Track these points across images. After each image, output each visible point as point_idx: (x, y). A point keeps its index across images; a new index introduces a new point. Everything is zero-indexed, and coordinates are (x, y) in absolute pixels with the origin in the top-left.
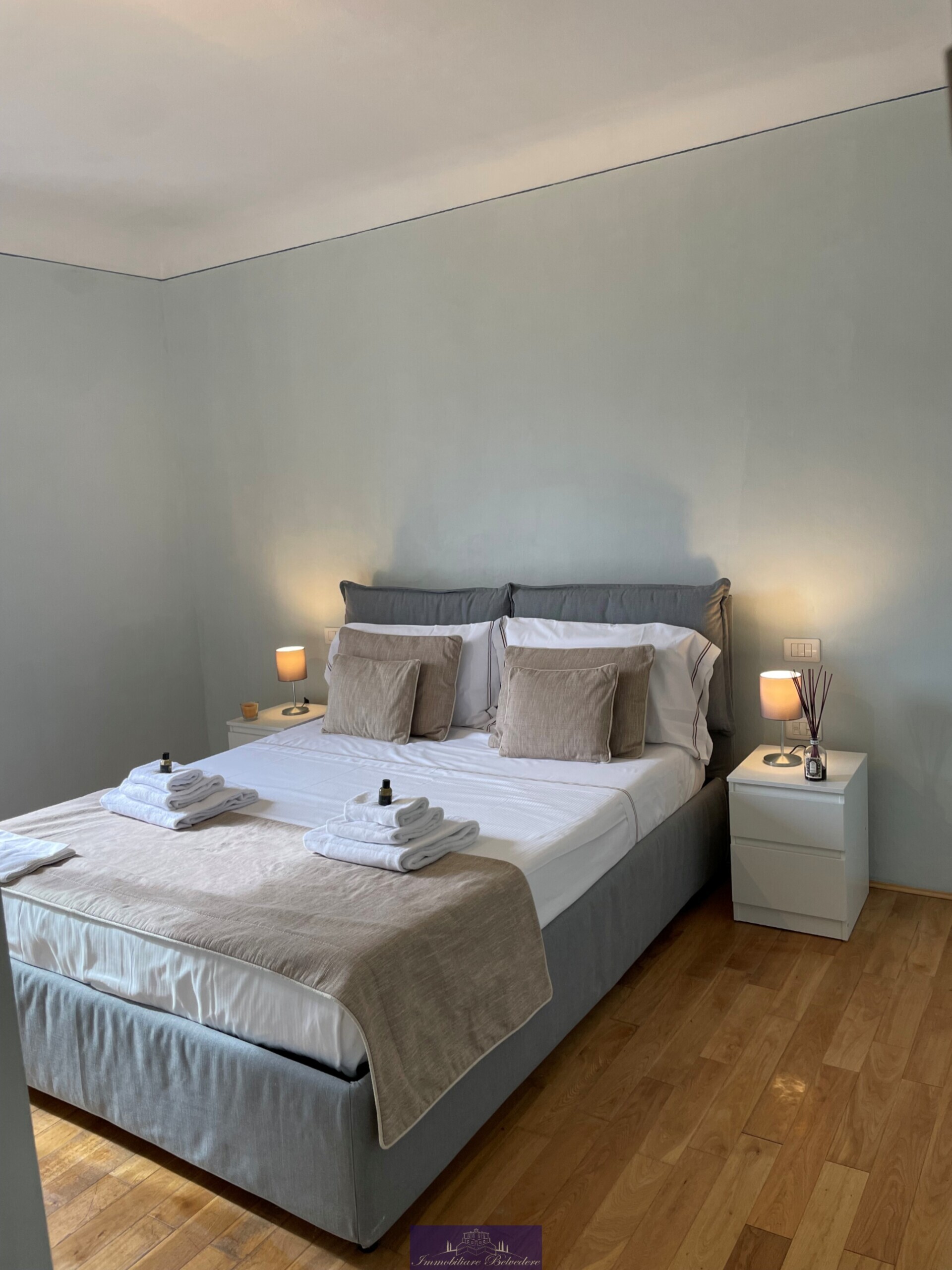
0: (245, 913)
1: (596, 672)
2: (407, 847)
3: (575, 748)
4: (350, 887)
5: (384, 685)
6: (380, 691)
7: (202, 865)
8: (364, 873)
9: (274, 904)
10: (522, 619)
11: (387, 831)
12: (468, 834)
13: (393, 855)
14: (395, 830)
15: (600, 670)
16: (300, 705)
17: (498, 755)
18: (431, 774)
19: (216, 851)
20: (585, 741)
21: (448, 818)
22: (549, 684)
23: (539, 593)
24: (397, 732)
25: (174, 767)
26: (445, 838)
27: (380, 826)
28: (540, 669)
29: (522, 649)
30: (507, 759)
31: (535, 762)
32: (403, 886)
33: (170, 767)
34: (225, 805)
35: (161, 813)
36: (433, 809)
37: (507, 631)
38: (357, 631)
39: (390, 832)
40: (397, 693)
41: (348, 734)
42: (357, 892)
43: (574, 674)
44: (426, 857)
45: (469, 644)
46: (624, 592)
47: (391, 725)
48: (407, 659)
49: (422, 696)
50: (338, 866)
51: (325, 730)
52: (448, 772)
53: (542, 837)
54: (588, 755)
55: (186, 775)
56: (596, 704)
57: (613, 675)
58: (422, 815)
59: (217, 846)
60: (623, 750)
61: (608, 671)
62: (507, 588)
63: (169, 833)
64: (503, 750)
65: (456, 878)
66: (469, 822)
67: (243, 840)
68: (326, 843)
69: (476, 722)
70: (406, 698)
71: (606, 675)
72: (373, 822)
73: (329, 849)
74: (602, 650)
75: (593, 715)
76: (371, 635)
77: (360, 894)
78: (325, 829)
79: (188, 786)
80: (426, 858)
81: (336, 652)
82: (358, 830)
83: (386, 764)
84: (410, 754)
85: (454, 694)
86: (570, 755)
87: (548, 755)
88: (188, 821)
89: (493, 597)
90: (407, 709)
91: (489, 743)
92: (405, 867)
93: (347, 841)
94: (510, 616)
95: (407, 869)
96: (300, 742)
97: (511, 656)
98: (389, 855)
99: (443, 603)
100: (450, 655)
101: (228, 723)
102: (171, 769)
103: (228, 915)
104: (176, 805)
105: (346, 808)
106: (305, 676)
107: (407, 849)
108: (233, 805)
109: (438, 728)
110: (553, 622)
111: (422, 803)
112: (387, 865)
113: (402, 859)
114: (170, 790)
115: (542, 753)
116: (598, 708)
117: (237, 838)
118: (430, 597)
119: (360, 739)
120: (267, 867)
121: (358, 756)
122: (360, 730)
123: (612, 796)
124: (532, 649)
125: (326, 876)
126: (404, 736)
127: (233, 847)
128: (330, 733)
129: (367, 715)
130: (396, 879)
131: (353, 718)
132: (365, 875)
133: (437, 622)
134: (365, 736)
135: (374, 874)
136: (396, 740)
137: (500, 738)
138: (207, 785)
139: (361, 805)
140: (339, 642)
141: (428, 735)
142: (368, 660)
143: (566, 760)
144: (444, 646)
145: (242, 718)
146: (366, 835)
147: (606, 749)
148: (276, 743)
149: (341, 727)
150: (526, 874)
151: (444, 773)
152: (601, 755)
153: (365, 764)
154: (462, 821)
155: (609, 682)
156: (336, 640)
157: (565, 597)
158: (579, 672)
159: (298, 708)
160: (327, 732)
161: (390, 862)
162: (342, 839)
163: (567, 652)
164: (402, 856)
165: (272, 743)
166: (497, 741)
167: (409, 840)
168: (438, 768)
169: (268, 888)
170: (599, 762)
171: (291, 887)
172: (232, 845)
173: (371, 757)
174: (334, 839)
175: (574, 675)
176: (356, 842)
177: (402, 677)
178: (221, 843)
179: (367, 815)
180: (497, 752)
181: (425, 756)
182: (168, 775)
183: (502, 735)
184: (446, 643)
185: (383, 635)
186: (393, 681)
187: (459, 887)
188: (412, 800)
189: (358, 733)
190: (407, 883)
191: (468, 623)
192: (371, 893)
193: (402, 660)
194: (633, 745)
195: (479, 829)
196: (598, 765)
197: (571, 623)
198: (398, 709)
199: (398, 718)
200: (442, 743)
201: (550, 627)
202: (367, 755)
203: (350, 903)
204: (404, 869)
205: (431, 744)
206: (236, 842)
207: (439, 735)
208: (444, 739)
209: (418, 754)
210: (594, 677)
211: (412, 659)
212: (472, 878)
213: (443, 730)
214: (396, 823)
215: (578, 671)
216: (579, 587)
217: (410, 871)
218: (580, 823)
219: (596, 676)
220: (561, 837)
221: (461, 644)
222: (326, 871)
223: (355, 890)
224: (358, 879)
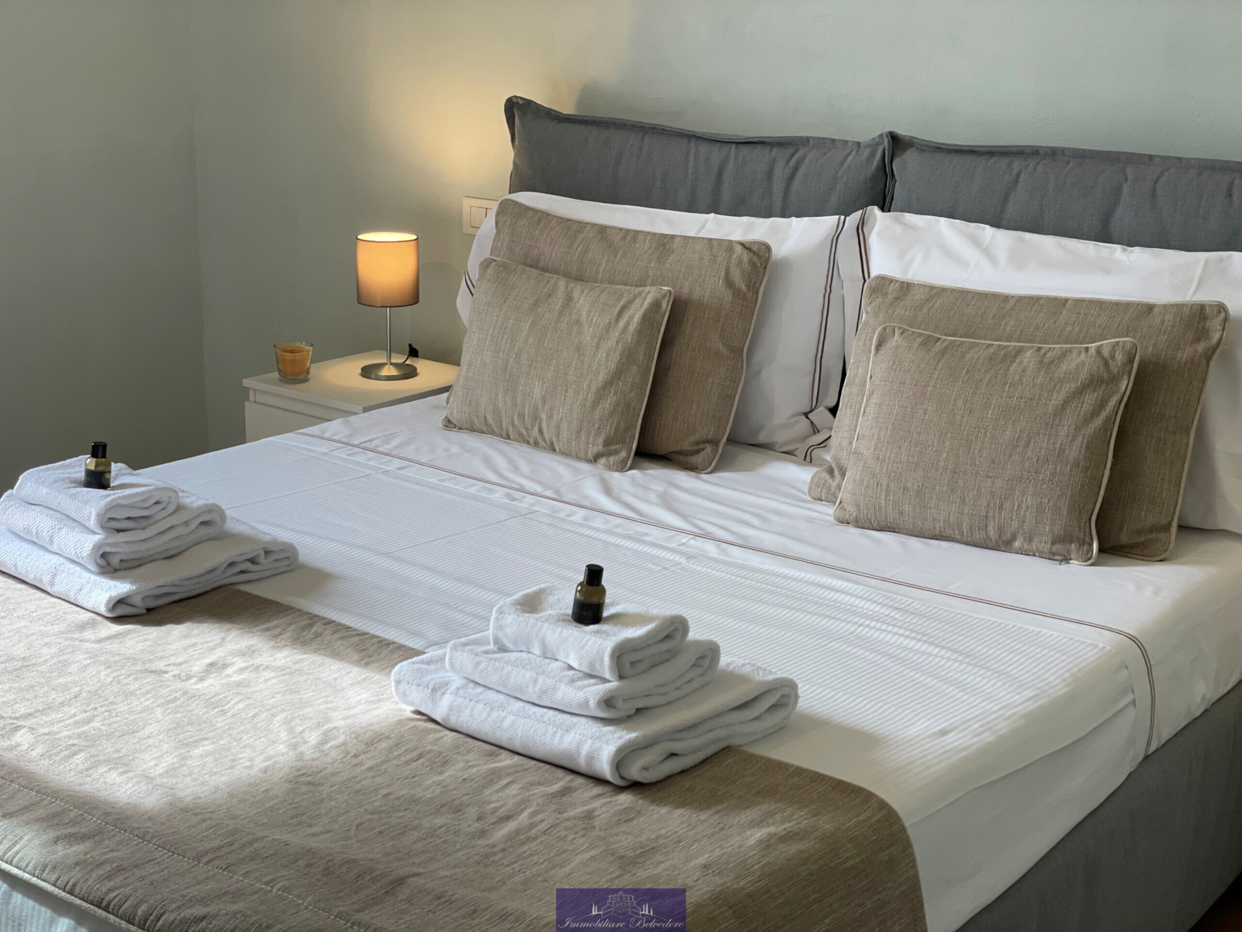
0: (246, 852)
1: (1083, 355)
2: (634, 730)
3: (1015, 524)
4: (495, 810)
5: (588, 336)
6: (578, 348)
7: (159, 712)
8: (529, 778)
9: (314, 835)
10: (911, 218)
11: (590, 685)
12: (774, 707)
13: (598, 744)
14: (608, 686)
15: (1092, 351)
16: (399, 359)
17: (832, 519)
18: (682, 548)
19: (195, 680)
20: (1040, 509)
21: (728, 664)
22: (967, 372)
23: (956, 159)
24: (607, 443)
25: (117, 476)
26: (718, 715)
27: (572, 672)
28: (945, 335)
29: (906, 287)
30: (852, 530)
31: (915, 543)
32: (619, 823)
33: (107, 476)
34: (223, 572)
35: (80, 577)
36: (697, 643)
37: (874, 241)
38: (536, 211)
39: (594, 692)
40: (616, 357)
41: (501, 436)
42: (510, 826)
43: (1029, 353)
44: (673, 755)
45: (785, 264)
46: (1161, 175)
47: (596, 426)
48: (641, 283)
49: (669, 369)
50: (469, 752)
51: (449, 421)
52: (718, 547)
53: (943, 733)
54: (1042, 543)
55: (144, 497)
56: (1078, 429)
57: (1124, 365)
58: (671, 655)
59: (198, 667)
60: (1125, 538)
61: (1113, 357)
62: (883, 143)
63: (92, 624)
64: (844, 509)
65: (746, 816)
66: (775, 680)
67: (257, 661)
68: (443, 694)
69: (780, 437)
70: (634, 369)
71: (1106, 364)
72: (557, 660)
73: (451, 709)
74: (1100, 305)
75: (1067, 452)
76: (566, 222)
77: (518, 832)
78: (442, 659)
79: (144, 523)
80: (675, 759)
81: (487, 254)
82: (521, 677)
83: (582, 512)
84: (636, 496)
85: (742, 373)
86: (1000, 537)
87: (948, 532)
88: (137, 600)
89: (848, 162)
90: (633, 395)
91: (810, 488)
92: (624, 775)
93: (492, 695)
94: (883, 209)
95: (629, 780)
96: (394, 443)
97: (880, 300)
98: (589, 742)
99: (731, 166)
100: (739, 282)
101: (246, 382)
102: (108, 480)
103: (207, 853)
104: (115, 561)
105: (497, 619)
106: (414, 298)
107: (633, 735)
108: (242, 572)
109: (698, 443)
110: (984, 229)
111: (673, 628)
112: (582, 764)
113: (620, 757)
114: (103, 527)
115: (934, 528)
116: (1080, 439)
117: (242, 654)
118: (704, 148)
119: (525, 448)
120: (306, 735)
121: (522, 490)
122: (526, 429)
123: (1104, 648)
124: (932, 288)
125: (441, 773)
126: (623, 454)
127: (233, 674)
128: (460, 429)
129: (544, 399)
130: (602, 801)
131: (514, 404)
132: (532, 784)
133: (714, 208)
134: (536, 444)
135: (551, 783)
136: (603, 460)
137: (837, 481)
138: (186, 523)
139: (531, 618)
140: (495, 231)
141: (675, 456)
142: (555, 276)
143: (987, 548)
144: (729, 262)
145: (276, 375)
146: (537, 688)
147: (1088, 530)
148: (344, 440)
149: (485, 418)
150: (907, 823)
151: (711, 548)
152: (1073, 546)
153: (535, 508)
154: (760, 677)
155: (1113, 379)
156: (488, 226)
157: (1019, 175)
158: (1043, 351)
159: (396, 365)
160: (455, 426)
161: (591, 758)
162: (480, 689)
163: (1012, 302)
164: (619, 751)
165: (336, 438)
166: (830, 486)
167: (639, 710)
168: (696, 535)
169: (304, 788)
170: (1066, 560)
171: (357, 792)
172: (229, 671)
173: (549, 493)
174: (463, 687)
175: (1028, 357)
176: (513, 701)
177: (628, 324)
178: (208, 661)
179: (543, 644)
180: (828, 511)
181: (667, 503)
182: (102, 492)
183: (843, 475)
184: (734, 256)
185: (594, 225)
186: (608, 328)
187: (752, 841)
188: (650, 619)
189: (521, 435)
190: (627, 816)
191: (784, 215)
192: (544, 833)
193: (631, 286)
194: (1151, 530)
195: (797, 697)
196: (1064, 567)
197: (1028, 236)
198: (615, 394)
199: (612, 413)
200: (704, 476)
201: (976, 241)
202: (538, 489)
203: (494, 854)
204: (622, 778)
205: (682, 477)
206: (240, 663)
207: (698, 459)
208: (710, 469)
209: (652, 497)
210: (1078, 365)
211: (652, 284)
212: (783, 822)
213: (709, 448)
214: (611, 669)
215: (1039, 349)
216: (1054, 153)
217: (634, 786)
218: (1032, 706)
219: (1083, 364)
220: (989, 737)
221: (767, 261)
222: (442, 762)
223: (507, 818)
224: (514, 790)
